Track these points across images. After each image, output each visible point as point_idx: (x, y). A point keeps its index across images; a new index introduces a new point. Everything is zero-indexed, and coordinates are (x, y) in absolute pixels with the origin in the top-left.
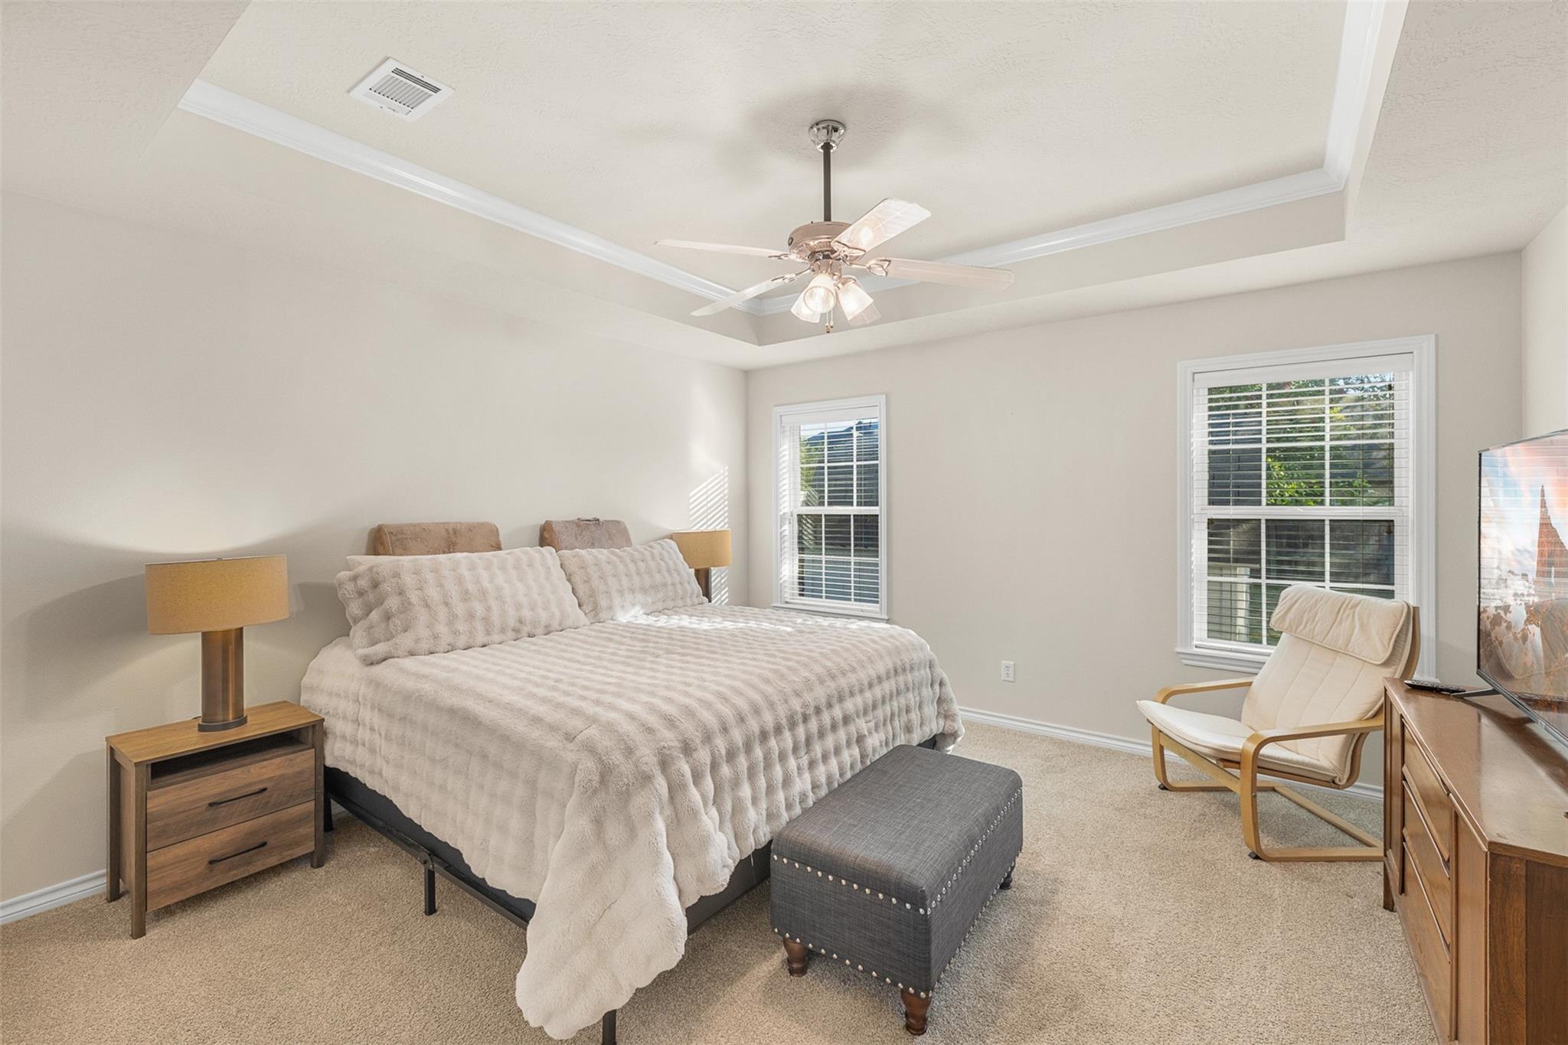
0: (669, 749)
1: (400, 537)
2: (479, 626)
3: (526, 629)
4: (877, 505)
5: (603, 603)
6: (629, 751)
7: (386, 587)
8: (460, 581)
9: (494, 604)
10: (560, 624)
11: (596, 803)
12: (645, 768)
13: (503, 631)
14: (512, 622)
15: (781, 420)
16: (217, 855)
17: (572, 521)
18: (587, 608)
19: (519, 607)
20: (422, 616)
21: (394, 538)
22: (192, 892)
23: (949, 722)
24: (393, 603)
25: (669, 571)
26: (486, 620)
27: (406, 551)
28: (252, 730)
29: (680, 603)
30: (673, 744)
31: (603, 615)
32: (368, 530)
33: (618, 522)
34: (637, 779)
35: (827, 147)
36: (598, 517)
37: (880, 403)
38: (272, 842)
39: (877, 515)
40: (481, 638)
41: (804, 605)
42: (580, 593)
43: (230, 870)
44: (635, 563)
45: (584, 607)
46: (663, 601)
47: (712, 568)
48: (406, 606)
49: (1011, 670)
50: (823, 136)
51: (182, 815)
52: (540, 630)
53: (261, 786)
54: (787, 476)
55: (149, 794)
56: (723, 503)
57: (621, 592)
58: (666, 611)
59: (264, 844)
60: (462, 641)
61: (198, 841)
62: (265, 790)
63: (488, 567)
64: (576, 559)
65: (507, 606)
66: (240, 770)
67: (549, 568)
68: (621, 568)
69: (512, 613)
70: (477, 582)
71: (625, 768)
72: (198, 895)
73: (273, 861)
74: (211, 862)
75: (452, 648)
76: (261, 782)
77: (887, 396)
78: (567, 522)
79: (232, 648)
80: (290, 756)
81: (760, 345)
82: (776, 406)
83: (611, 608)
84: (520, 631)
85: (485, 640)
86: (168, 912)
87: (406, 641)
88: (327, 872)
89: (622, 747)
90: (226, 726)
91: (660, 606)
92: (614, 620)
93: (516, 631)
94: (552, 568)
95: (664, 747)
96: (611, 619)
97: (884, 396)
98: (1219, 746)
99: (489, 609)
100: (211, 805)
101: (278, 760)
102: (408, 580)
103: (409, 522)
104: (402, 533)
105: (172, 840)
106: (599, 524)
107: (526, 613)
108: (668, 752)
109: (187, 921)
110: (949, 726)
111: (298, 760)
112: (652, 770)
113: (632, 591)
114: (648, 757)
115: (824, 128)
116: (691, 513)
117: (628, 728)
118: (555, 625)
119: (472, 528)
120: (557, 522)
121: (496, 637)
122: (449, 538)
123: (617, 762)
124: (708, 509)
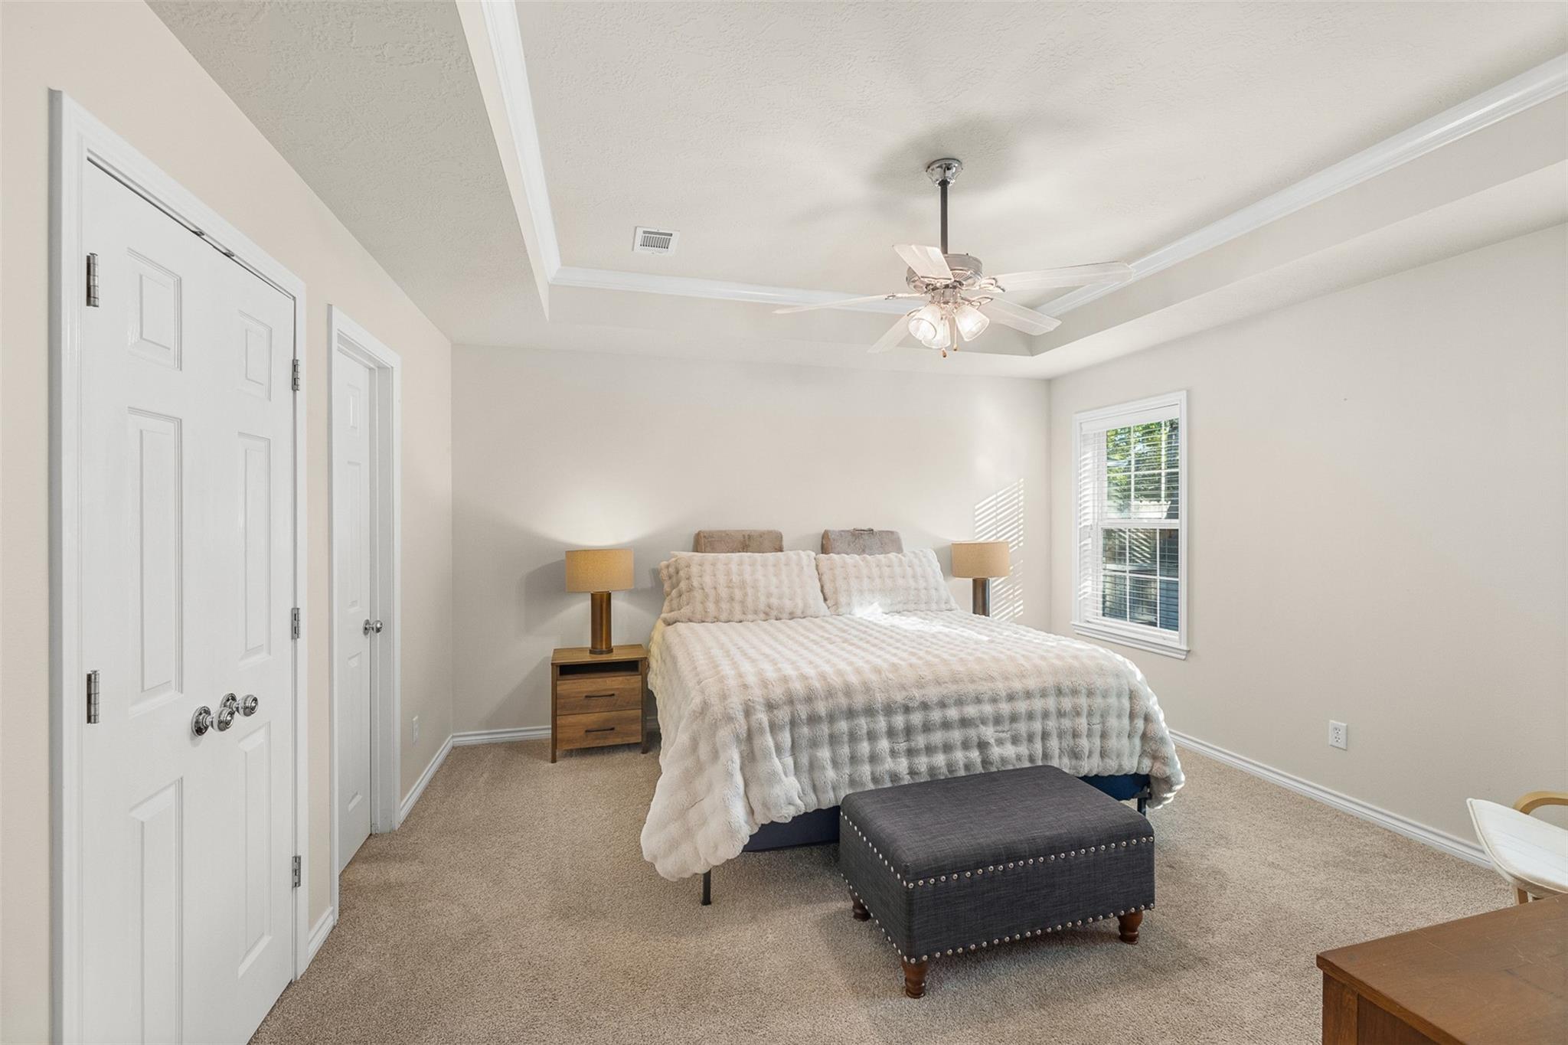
0: (753, 703)
1: (710, 540)
2: (737, 608)
3: (774, 613)
4: (1177, 518)
5: (843, 599)
6: (724, 697)
7: (682, 573)
8: (728, 573)
9: (750, 591)
10: (803, 613)
11: (695, 727)
12: (731, 711)
13: (756, 612)
14: (762, 607)
15: (1081, 429)
16: (590, 728)
17: (848, 531)
18: (830, 602)
19: (769, 595)
20: (698, 595)
21: (706, 541)
22: (578, 746)
23: (1157, 765)
24: (683, 585)
25: (914, 577)
26: (742, 602)
27: (713, 550)
28: (615, 657)
29: (923, 606)
30: (757, 700)
31: (842, 610)
32: (694, 535)
33: (892, 533)
34: (724, 718)
35: (944, 184)
36: (872, 528)
37: (1180, 400)
38: (618, 728)
39: (1177, 530)
40: (738, 616)
41: (1105, 626)
42: (826, 591)
43: (597, 739)
44: (880, 568)
45: (828, 602)
46: (905, 603)
47: (990, 579)
48: (690, 589)
49: (1342, 733)
50: (938, 174)
51: (573, 699)
52: (785, 616)
53: (613, 692)
54: (1090, 486)
55: (558, 682)
56: (1017, 515)
57: (861, 592)
58: (906, 612)
59: (613, 729)
60: (723, 617)
61: (580, 717)
62: (613, 695)
63: (753, 564)
64: (829, 561)
65: (759, 594)
66: (601, 680)
67: (803, 568)
68: (865, 571)
69: (763, 599)
70: (741, 574)
71: (717, 709)
72: (581, 749)
73: (618, 741)
74: (587, 731)
75: (716, 620)
76: (612, 690)
77: (1188, 391)
78: (843, 531)
79: (604, 606)
80: (628, 677)
81: (1032, 356)
82: (1076, 413)
83: (849, 604)
84: (771, 614)
85: (741, 617)
86: (570, 753)
87: (686, 611)
88: (645, 757)
89: (721, 693)
90: (601, 653)
91: (899, 607)
92: (852, 615)
93: (766, 614)
94: (805, 568)
95: (749, 700)
96: (850, 614)
97: (1185, 392)
98: (1529, 877)
99: (745, 595)
100: (586, 697)
101: (621, 678)
102: (695, 569)
103: (718, 529)
104: (713, 537)
105: (569, 712)
106: (872, 533)
107: (774, 601)
108: (752, 704)
109: (574, 762)
110: (1158, 770)
111: (632, 681)
112: (735, 714)
113: (872, 591)
114: (735, 704)
115: (938, 167)
116: (977, 525)
117: (732, 682)
118: (799, 612)
119: (762, 535)
120: (833, 531)
121: (750, 617)
122: (745, 541)
123: (713, 703)
124: (997, 521)
